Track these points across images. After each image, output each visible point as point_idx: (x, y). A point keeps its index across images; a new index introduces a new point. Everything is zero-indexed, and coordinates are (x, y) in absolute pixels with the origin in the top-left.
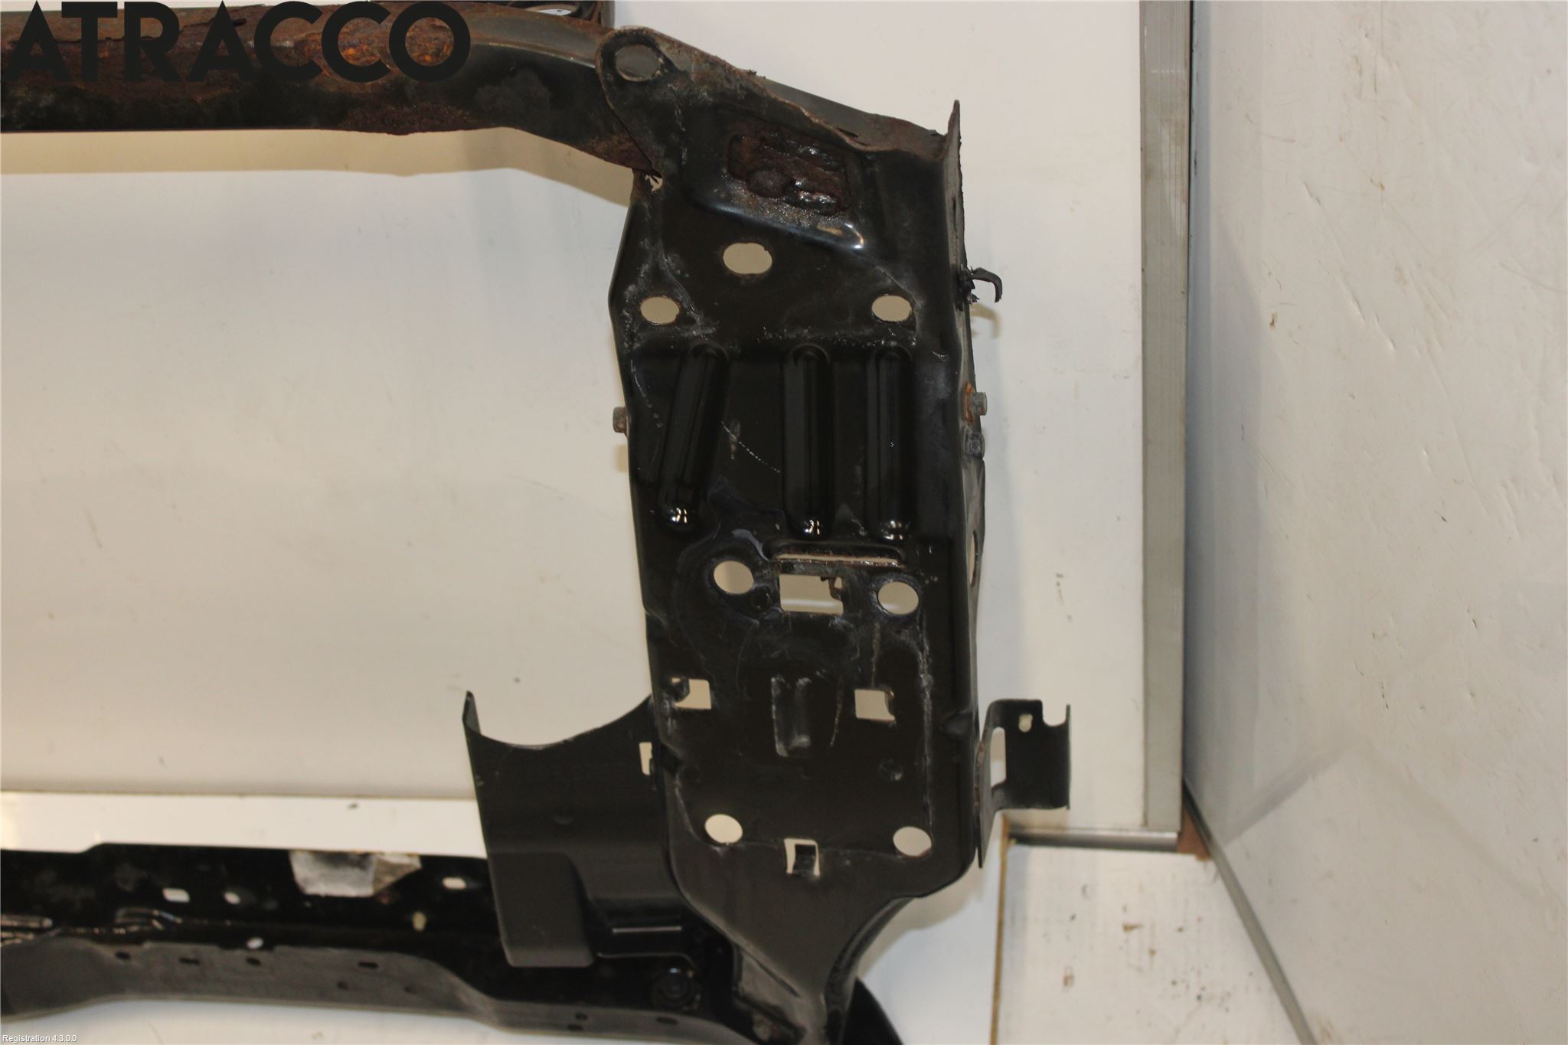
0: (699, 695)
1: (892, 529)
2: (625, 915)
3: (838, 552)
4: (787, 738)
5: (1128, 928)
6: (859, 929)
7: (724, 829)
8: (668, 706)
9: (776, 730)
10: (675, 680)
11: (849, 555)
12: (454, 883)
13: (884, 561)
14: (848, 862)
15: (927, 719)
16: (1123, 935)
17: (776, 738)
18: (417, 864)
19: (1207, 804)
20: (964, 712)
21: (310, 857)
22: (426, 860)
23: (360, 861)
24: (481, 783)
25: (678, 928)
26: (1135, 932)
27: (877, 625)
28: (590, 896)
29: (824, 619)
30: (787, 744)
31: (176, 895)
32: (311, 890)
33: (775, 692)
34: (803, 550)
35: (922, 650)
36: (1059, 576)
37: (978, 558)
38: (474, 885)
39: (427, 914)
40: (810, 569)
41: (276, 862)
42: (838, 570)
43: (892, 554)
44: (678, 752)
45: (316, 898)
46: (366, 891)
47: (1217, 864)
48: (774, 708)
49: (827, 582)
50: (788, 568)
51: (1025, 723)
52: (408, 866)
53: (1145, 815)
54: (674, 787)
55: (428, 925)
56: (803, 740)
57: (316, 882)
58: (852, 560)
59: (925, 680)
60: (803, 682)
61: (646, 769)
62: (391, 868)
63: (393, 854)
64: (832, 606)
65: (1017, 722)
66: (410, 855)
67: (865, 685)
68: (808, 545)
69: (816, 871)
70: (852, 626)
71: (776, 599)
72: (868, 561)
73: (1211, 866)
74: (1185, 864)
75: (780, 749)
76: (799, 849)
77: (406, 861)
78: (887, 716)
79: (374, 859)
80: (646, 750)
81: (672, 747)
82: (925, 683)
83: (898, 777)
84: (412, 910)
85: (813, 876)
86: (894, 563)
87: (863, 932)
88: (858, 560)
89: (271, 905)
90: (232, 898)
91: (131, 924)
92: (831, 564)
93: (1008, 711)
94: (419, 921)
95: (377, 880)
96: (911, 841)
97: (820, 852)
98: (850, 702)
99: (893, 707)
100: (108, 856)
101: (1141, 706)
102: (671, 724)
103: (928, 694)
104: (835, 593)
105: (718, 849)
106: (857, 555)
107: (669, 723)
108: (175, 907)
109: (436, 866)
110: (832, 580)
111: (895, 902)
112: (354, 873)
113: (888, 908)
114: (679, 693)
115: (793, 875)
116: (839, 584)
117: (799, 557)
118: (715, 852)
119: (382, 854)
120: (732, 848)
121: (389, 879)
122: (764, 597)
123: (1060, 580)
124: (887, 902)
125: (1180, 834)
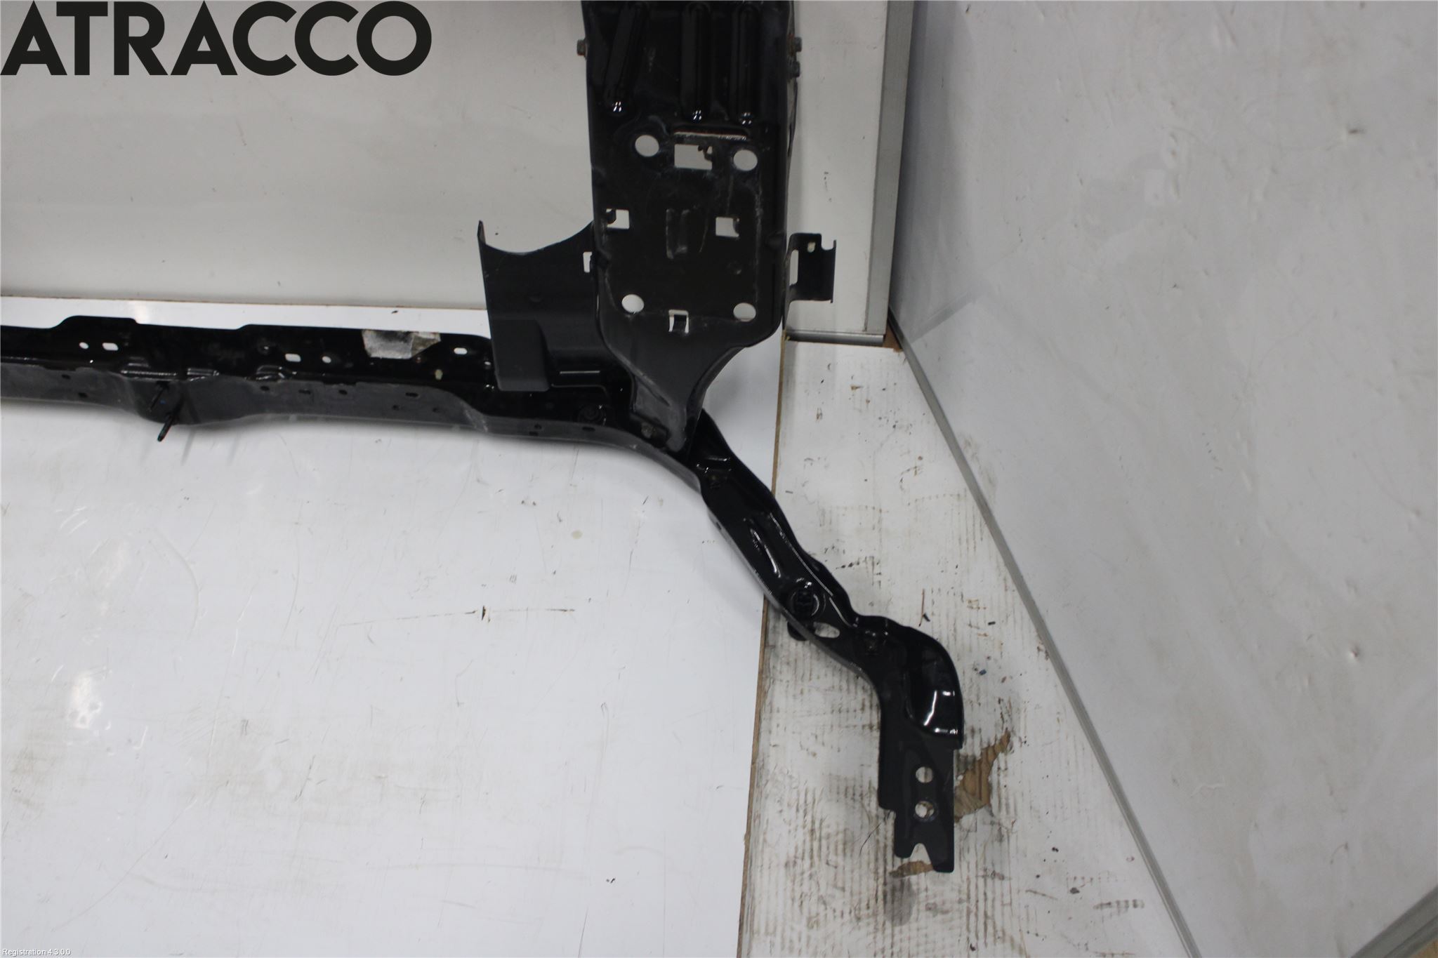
0: (622, 220)
1: (745, 118)
2: (568, 363)
3: (711, 131)
4: (674, 249)
5: (854, 388)
6: (710, 366)
7: (632, 303)
8: (603, 226)
9: (667, 242)
10: (609, 210)
11: (717, 133)
12: (460, 351)
13: (738, 137)
14: (706, 325)
15: (758, 237)
16: (851, 392)
17: (667, 247)
18: (438, 339)
19: (903, 319)
20: (779, 233)
21: (374, 335)
22: (444, 336)
23: (404, 336)
24: (487, 276)
25: (598, 372)
26: (858, 390)
27: (732, 178)
28: (550, 348)
29: (701, 173)
30: (674, 251)
31: (293, 358)
32: (374, 355)
33: (668, 219)
34: (689, 130)
35: (758, 193)
36: (826, 173)
37: (791, 141)
38: (471, 352)
39: (443, 371)
40: (692, 141)
41: (353, 337)
42: (710, 142)
43: (743, 133)
44: (608, 256)
45: (377, 359)
46: (408, 356)
47: (906, 354)
48: (667, 228)
49: (702, 152)
50: (681, 140)
51: (811, 247)
52: (433, 340)
53: (866, 324)
54: (605, 278)
55: (444, 377)
56: (683, 249)
57: (378, 350)
58: (719, 136)
59: (759, 212)
60: (685, 212)
61: (587, 269)
62: (424, 341)
63: (424, 333)
64: (708, 165)
65: (806, 247)
66: (435, 334)
67: (722, 214)
68: (694, 126)
69: (687, 330)
70: (717, 177)
71: (672, 159)
72: (728, 137)
73: (902, 354)
74: (887, 353)
75: (669, 254)
76: (677, 318)
77: (432, 337)
78: (734, 234)
79: (413, 336)
80: (587, 256)
81: (603, 252)
82: (758, 214)
83: (739, 272)
84: (436, 368)
85: (685, 333)
86: (744, 138)
87: (711, 369)
88: (723, 136)
89: (349, 365)
90: (326, 360)
91: (265, 375)
92: (706, 138)
93: (802, 240)
94: (439, 374)
95: (414, 349)
96: (745, 312)
97: (689, 319)
98: (713, 226)
99: (738, 228)
100: (252, 332)
101: (868, 256)
102: (604, 238)
103: (759, 220)
104: (707, 157)
105: (629, 316)
106: (722, 133)
107: (604, 237)
108: (293, 365)
109: (450, 340)
110: (705, 150)
111: (733, 349)
112: (401, 344)
113: (727, 354)
114: (612, 218)
115: (672, 332)
116: (710, 151)
117: (688, 134)
118: (627, 318)
119: (418, 332)
120: (637, 316)
121: (421, 348)
122: (665, 157)
123: (826, 176)
124: (727, 350)
125: (885, 336)
